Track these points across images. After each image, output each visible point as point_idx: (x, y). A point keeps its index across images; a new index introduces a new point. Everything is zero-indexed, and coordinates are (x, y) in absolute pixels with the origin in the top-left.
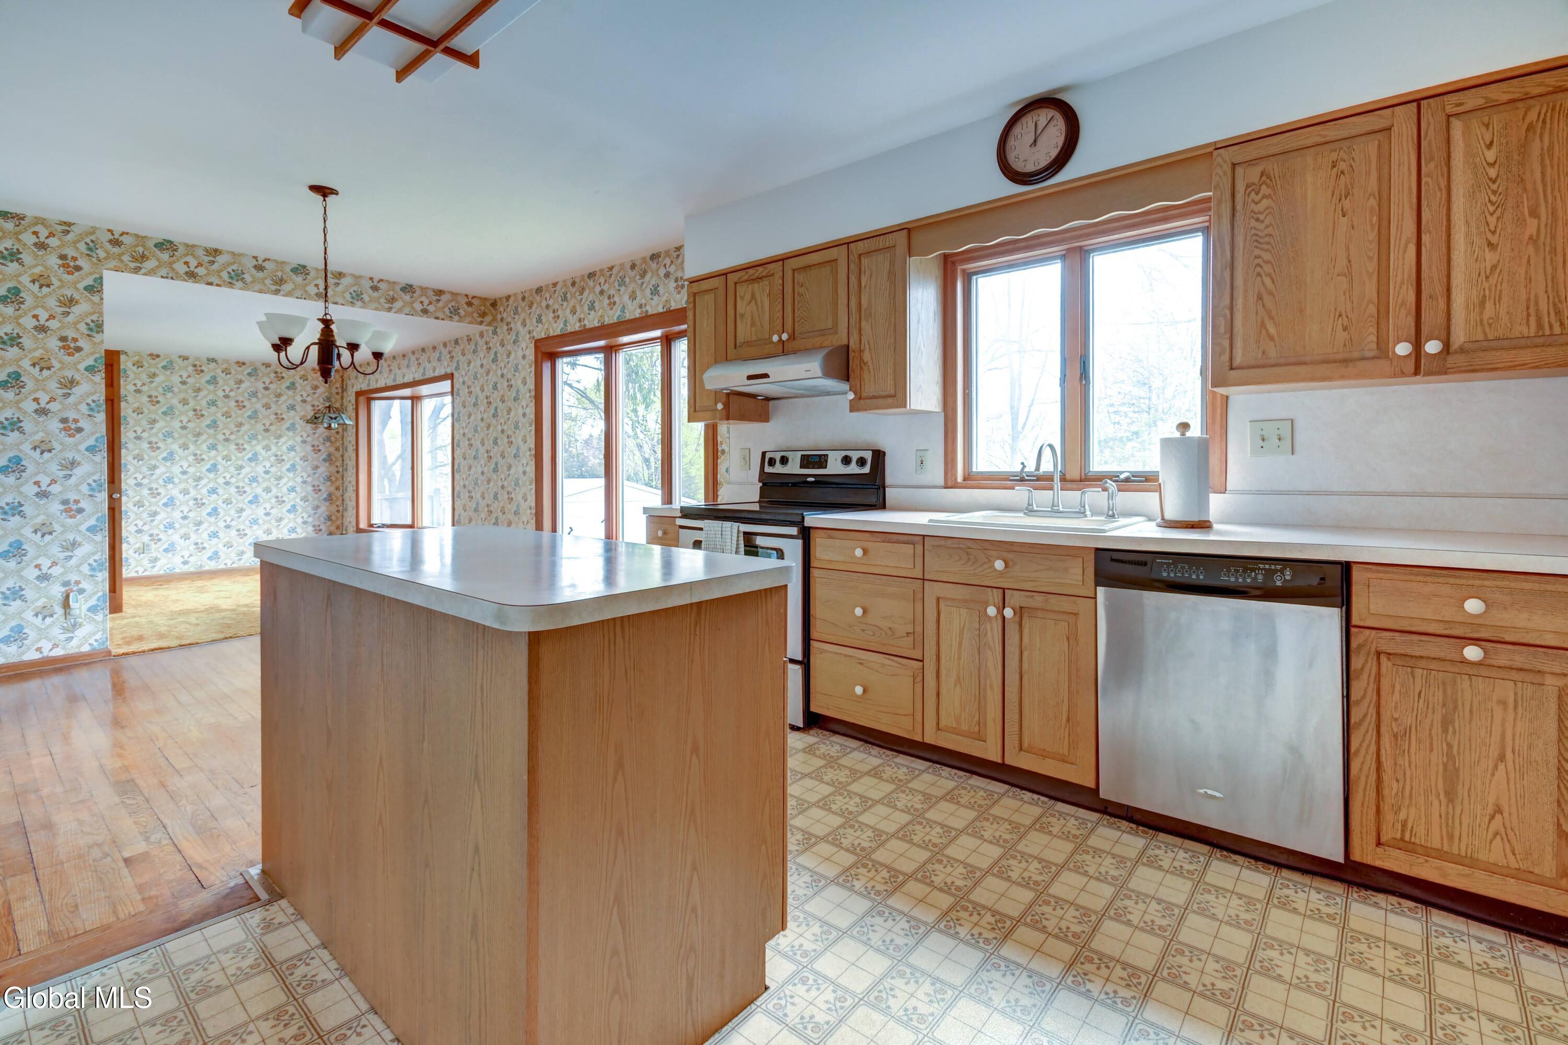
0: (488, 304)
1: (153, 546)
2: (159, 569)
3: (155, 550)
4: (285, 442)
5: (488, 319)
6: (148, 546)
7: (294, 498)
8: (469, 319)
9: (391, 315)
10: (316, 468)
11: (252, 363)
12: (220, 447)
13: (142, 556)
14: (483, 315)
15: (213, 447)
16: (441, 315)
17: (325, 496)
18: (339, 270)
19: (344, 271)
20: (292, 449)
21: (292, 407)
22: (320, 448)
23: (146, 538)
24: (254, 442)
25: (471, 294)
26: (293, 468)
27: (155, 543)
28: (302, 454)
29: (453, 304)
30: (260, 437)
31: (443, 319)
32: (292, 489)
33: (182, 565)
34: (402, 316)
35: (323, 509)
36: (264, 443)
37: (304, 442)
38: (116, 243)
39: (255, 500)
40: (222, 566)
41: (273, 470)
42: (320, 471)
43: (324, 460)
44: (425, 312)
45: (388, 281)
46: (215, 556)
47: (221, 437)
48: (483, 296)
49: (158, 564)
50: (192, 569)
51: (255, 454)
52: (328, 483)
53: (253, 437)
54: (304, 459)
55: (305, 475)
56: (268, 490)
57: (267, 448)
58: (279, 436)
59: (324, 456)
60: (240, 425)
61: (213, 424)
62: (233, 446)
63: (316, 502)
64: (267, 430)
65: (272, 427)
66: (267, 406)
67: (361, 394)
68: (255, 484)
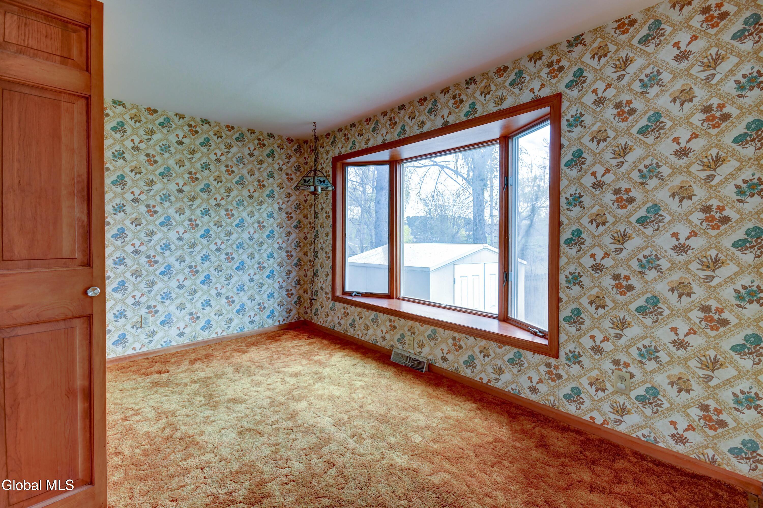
1: (151, 319)
2: (156, 345)
3: (153, 324)
4: (266, 208)
6: (146, 319)
7: (272, 265)
10: (289, 234)
11: (239, 128)
12: (212, 212)
13: (139, 330)
15: (206, 213)
17: (295, 262)
20: (271, 215)
21: (271, 175)
22: (293, 215)
23: (143, 311)
24: (241, 208)
26: (271, 235)
27: (153, 316)
28: (279, 221)
30: (245, 203)
32: (271, 255)
33: (177, 338)
35: (293, 274)
36: (250, 209)
37: (280, 209)
39: (241, 267)
41: (256, 236)
42: (292, 237)
43: (295, 227)
46: (208, 326)
47: (213, 202)
49: (156, 338)
50: (187, 341)
51: (242, 221)
52: (298, 249)
53: (240, 203)
54: (280, 226)
55: (281, 242)
56: (252, 256)
57: (251, 214)
58: (261, 203)
59: (295, 223)
60: (229, 190)
61: (206, 189)
62: (223, 213)
63: (289, 268)
64: (251, 197)
65: (256, 194)
66: (251, 173)
67: (335, 160)
68: (241, 251)
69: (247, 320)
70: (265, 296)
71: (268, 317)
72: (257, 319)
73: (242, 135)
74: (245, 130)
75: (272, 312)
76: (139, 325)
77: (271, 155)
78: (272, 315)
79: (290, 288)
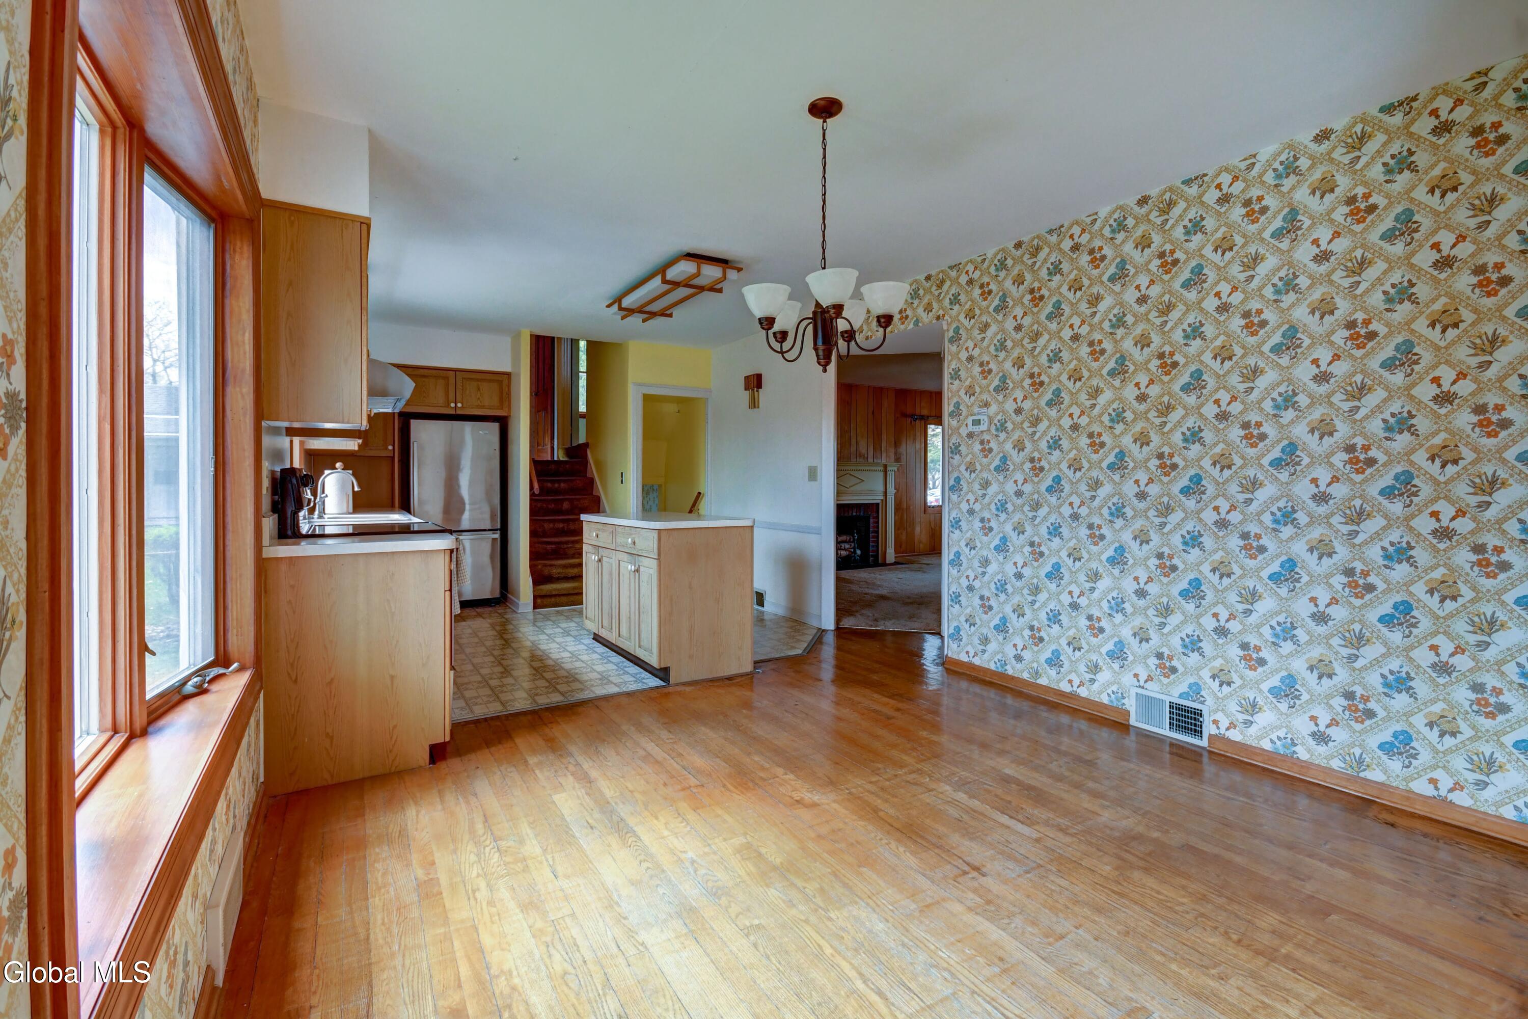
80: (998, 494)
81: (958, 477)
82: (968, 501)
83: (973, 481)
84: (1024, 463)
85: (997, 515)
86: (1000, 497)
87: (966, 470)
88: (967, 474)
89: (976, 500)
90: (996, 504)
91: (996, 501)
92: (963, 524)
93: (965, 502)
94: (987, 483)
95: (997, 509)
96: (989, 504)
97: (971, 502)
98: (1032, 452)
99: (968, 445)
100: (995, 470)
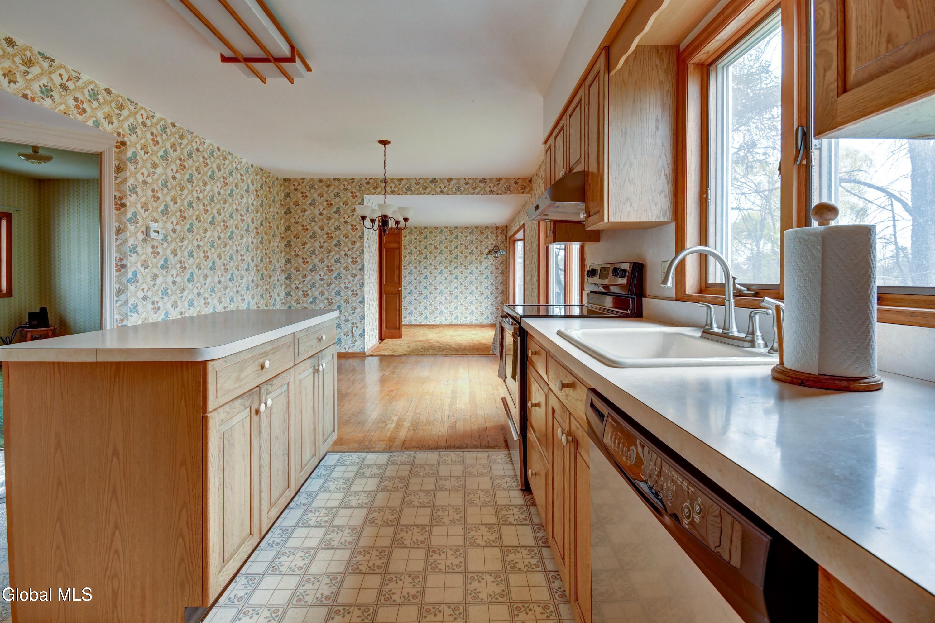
0: (527, 181)
2: (437, 322)
3: (436, 313)
4: (484, 264)
5: (527, 189)
6: (434, 311)
7: (487, 292)
8: (515, 192)
9: (474, 196)
10: (497, 277)
11: (471, 227)
12: (459, 268)
13: (432, 315)
14: (524, 188)
15: (456, 268)
16: (500, 192)
17: (500, 291)
18: (450, 177)
19: (452, 177)
22: (498, 267)
23: (433, 308)
24: (472, 265)
25: (517, 177)
26: (487, 277)
27: (436, 310)
28: (491, 270)
29: (507, 185)
30: (474, 262)
31: (501, 194)
32: (487, 288)
33: (445, 321)
34: (480, 196)
35: (499, 298)
36: (476, 265)
37: (492, 264)
38: (368, 183)
39: (471, 293)
40: (459, 323)
41: (479, 278)
42: (498, 279)
43: (500, 273)
44: (492, 191)
45: (473, 179)
46: (456, 318)
47: (459, 263)
48: (524, 177)
49: (437, 319)
50: (448, 323)
51: (472, 271)
52: (502, 285)
53: (471, 263)
54: (492, 273)
55: (492, 281)
56: (477, 288)
57: (477, 268)
58: (481, 262)
59: (500, 271)
60: (466, 257)
61: (456, 257)
62: (463, 267)
63: (497, 295)
64: (476, 259)
65: (479, 258)
66: (477, 247)
67: (510, 238)
68: (472, 285)
69: (474, 318)
70: (484, 308)
71: (485, 319)
72: (479, 319)
73: (472, 230)
74: (473, 228)
75: (487, 316)
76: (432, 313)
77: (487, 237)
78: (487, 318)
79: (497, 305)
80: (163, 283)
81: (135, 271)
82: (143, 290)
83: (147, 275)
84: (176, 264)
85: (162, 298)
86: (164, 286)
87: (142, 266)
88: (142, 270)
89: (149, 289)
90: (162, 291)
91: (162, 289)
92: (140, 308)
93: (140, 290)
94: (155, 276)
95: (163, 294)
96: (157, 291)
97: (145, 290)
98: (181, 258)
99: (143, 247)
100: (161, 267)
